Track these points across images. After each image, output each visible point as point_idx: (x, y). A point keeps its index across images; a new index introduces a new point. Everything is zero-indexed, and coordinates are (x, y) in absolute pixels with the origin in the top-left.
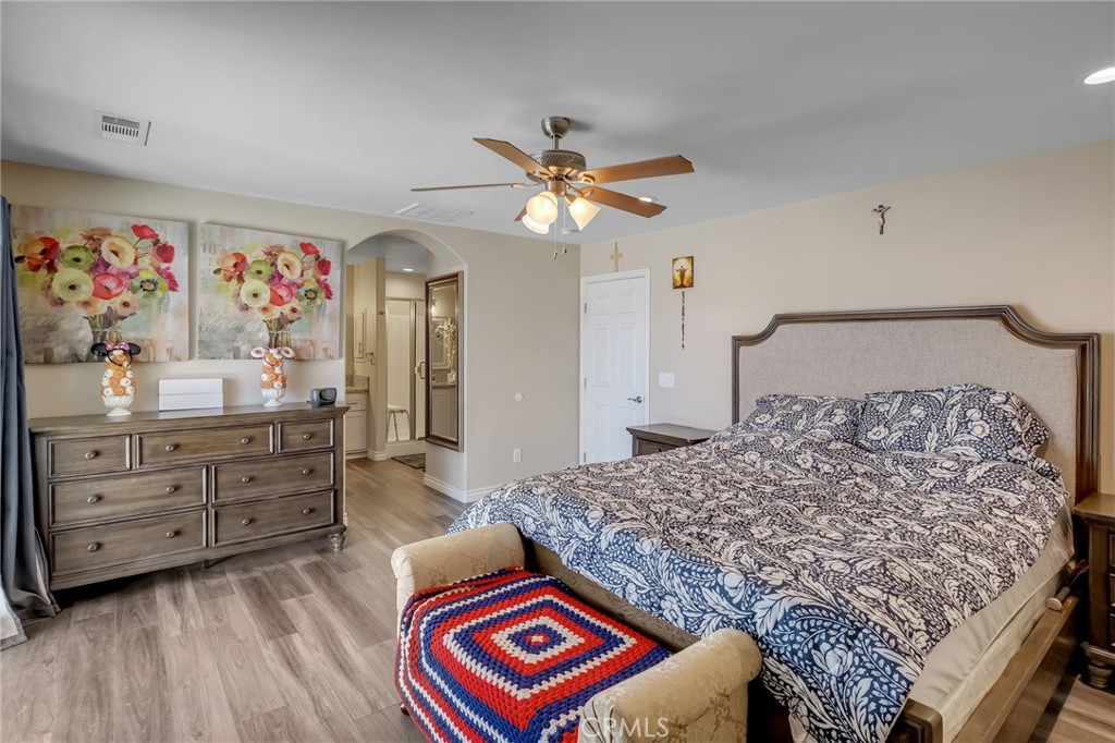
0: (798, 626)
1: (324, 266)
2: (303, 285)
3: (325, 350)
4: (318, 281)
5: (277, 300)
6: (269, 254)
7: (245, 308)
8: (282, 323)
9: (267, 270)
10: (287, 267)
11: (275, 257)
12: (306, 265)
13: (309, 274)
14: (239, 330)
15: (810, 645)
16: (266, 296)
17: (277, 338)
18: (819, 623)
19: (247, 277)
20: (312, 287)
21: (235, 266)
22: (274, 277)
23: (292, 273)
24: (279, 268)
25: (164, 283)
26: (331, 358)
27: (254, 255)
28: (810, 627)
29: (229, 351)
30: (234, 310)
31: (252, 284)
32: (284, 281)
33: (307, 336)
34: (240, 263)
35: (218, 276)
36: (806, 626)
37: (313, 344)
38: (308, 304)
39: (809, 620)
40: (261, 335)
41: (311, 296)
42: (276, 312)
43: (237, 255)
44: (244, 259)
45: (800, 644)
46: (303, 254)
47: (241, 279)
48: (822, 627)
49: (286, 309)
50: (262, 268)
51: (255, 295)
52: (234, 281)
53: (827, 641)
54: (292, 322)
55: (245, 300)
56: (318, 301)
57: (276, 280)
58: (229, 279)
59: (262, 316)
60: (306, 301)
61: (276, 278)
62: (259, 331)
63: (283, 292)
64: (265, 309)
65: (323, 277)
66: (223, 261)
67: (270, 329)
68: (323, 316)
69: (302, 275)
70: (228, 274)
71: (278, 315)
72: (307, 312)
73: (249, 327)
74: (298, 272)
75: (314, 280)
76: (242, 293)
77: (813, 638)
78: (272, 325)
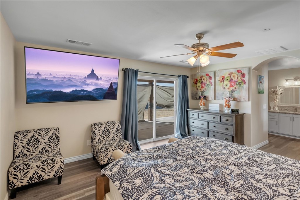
0: (149, 177)
1: (243, 75)
2: (238, 81)
3: (244, 99)
4: (242, 80)
5: (231, 86)
6: (229, 75)
7: (224, 88)
8: (232, 92)
9: (229, 79)
10: (234, 77)
11: (231, 75)
12: (238, 76)
13: (239, 78)
14: (223, 93)
15: (144, 178)
16: (229, 85)
17: (231, 96)
18: (148, 181)
19: (225, 81)
20: (240, 81)
21: (222, 79)
22: (230, 80)
23: (235, 79)
24: (232, 78)
25: (210, 84)
26: (246, 101)
27: (226, 75)
28: (148, 179)
29: (221, 98)
30: (222, 89)
31: (226, 82)
32: (233, 81)
33: (239, 95)
34: (223, 78)
35: (219, 82)
36: (149, 178)
37: (240, 97)
38: (239, 86)
39: (150, 180)
40: (228, 94)
41: (240, 84)
42: (231, 89)
43: (223, 76)
44: (224, 77)
45: (146, 175)
46: (238, 73)
47: (223, 82)
48: (147, 182)
49: (233, 88)
50: (228, 78)
51: (226, 85)
52: (222, 82)
53: (144, 181)
54: (235, 91)
55: (224, 86)
56: (242, 85)
57: (231, 81)
58: (221, 82)
59: (228, 90)
60: (238, 86)
61: (231, 80)
62: (227, 93)
63: (233, 84)
64: (229, 88)
65: (243, 78)
66: (220, 78)
67: (230, 93)
68: (243, 89)
69: (237, 79)
70: (221, 81)
71: (231, 90)
72: (239, 88)
73: (225, 93)
74: (236, 78)
75: (240, 80)
76: (224, 85)
77: (145, 179)
78: (231, 92)
